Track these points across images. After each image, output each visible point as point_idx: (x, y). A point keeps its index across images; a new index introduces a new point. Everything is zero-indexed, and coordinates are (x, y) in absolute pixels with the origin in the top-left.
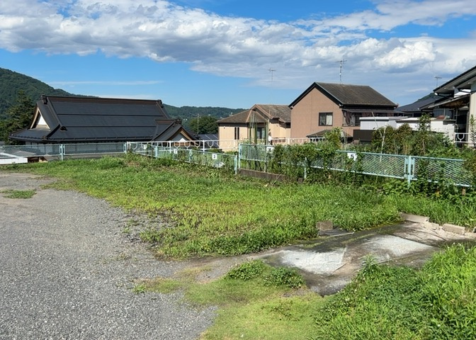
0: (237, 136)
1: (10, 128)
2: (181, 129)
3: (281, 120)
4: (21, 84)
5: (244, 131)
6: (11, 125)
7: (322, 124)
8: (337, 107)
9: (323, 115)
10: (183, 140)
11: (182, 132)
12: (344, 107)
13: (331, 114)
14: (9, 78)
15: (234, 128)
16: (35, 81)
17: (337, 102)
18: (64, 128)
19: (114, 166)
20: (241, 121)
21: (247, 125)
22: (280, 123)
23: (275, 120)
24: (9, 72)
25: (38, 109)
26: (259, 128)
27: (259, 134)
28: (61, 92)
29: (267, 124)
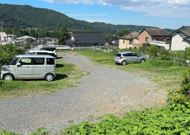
0: (124, 42)
1: (60, 36)
2: (106, 41)
3: (137, 38)
4: (59, 16)
5: (126, 41)
6: (60, 35)
7: (146, 40)
8: (150, 36)
9: (147, 38)
10: (107, 44)
12: (152, 36)
13: (148, 38)
14: (54, 14)
15: (123, 40)
16: (63, 15)
17: (150, 35)
18: (78, 40)
19: (89, 51)
20: (125, 38)
21: (127, 39)
22: (137, 39)
23: (136, 38)
24: (54, 11)
25: (72, 35)
26: (131, 40)
27: (130, 42)
28: (72, 19)
29: (133, 39)
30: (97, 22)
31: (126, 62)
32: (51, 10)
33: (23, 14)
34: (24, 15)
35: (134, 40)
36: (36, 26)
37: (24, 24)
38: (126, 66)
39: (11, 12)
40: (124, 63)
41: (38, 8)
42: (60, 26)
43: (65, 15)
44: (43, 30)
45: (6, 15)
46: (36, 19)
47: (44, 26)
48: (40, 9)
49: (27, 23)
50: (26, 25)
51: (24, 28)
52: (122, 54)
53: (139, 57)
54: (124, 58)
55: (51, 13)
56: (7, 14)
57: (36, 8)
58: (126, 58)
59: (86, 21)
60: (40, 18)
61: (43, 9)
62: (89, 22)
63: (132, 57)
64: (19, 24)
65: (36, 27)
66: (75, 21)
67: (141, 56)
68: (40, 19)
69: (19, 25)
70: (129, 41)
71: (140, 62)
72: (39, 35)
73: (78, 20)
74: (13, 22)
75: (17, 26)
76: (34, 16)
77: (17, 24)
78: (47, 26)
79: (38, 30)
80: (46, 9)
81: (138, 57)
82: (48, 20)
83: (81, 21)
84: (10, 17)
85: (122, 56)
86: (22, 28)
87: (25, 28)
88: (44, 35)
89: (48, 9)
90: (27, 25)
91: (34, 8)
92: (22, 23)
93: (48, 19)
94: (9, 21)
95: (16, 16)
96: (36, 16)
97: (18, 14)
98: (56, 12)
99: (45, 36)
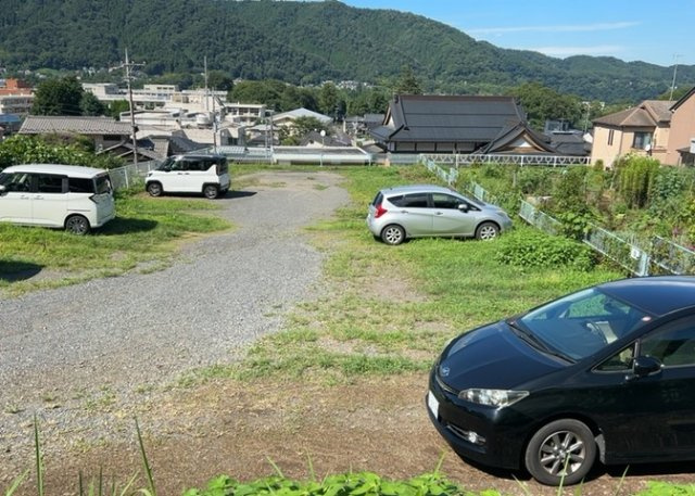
0: (610, 141)
2: (523, 132)
4: (436, 35)
5: (618, 133)
10: (525, 145)
11: (525, 136)
14: (421, 28)
15: (606, 131)
16: (452, 31)
18: (406, 129)
20: (617, 123)
21: (624, 128)
23: (664, 124)
24: (422, 19)
25: (390, 109)
26: (642, 132)
27: (638, 140)
28: (484, 46)
29: (655, 127)
30: (584, 57)
31: (404, 231)
32: (409, 13)
33: (316, 32)
34: (319, 34)
35: (658, 131)
36: (353, 74)
37: (314, 68)
38: (403, 247)
39: (278, 26)
40: (393, 236)
41: (368, 11)
42: (438, 72)
43: (458, 32)
44: (377, 89)
45: (263, 37)
46: (357, 49)
47: (380, 74)
48: (373, 12)
49: (323, 65)
50: (320, 71)
51: (313, 83)
52: (386, 196)
53: (471, 213)
54: (393, 214)
55: (410, 25)
56: (265, 34)
57: (360, 10)
58: (404, 212)
59: (539, 54)
60: (370, 46)
61: (384, 11)
62: (549, 58)
63: (433, 211)
64: (298, 68)
65: (352, 79)
66: (496, 52)
67: (478, 210)
68: (371, 50)
69: (299, 73)
70: (633, 134)
71: (475, 237)
72: (351, 106)
73: (509, 51)
74: (282, 60)
75: (294, 73)
76: (351, 37)
77: (293, 69)
78: (392, 73)
79: (359, 87)
80: (394, 11)
81: (465, 211)
82: (396, 53)
83: (518, 52)
84: (275, 46)
85: (386, 204)
86: (309, 82)
87: (319, 82)
88: (366, 106)
89: (399, 13)
90: (326, 73)
91: (354, 10)
92: (309, 64)
93: (397, 49)
94: (269, 58)
95: (293, 40)
96: (356, 40)
97: (299, 33)
98: (429, 20)
99: (368, 111)
